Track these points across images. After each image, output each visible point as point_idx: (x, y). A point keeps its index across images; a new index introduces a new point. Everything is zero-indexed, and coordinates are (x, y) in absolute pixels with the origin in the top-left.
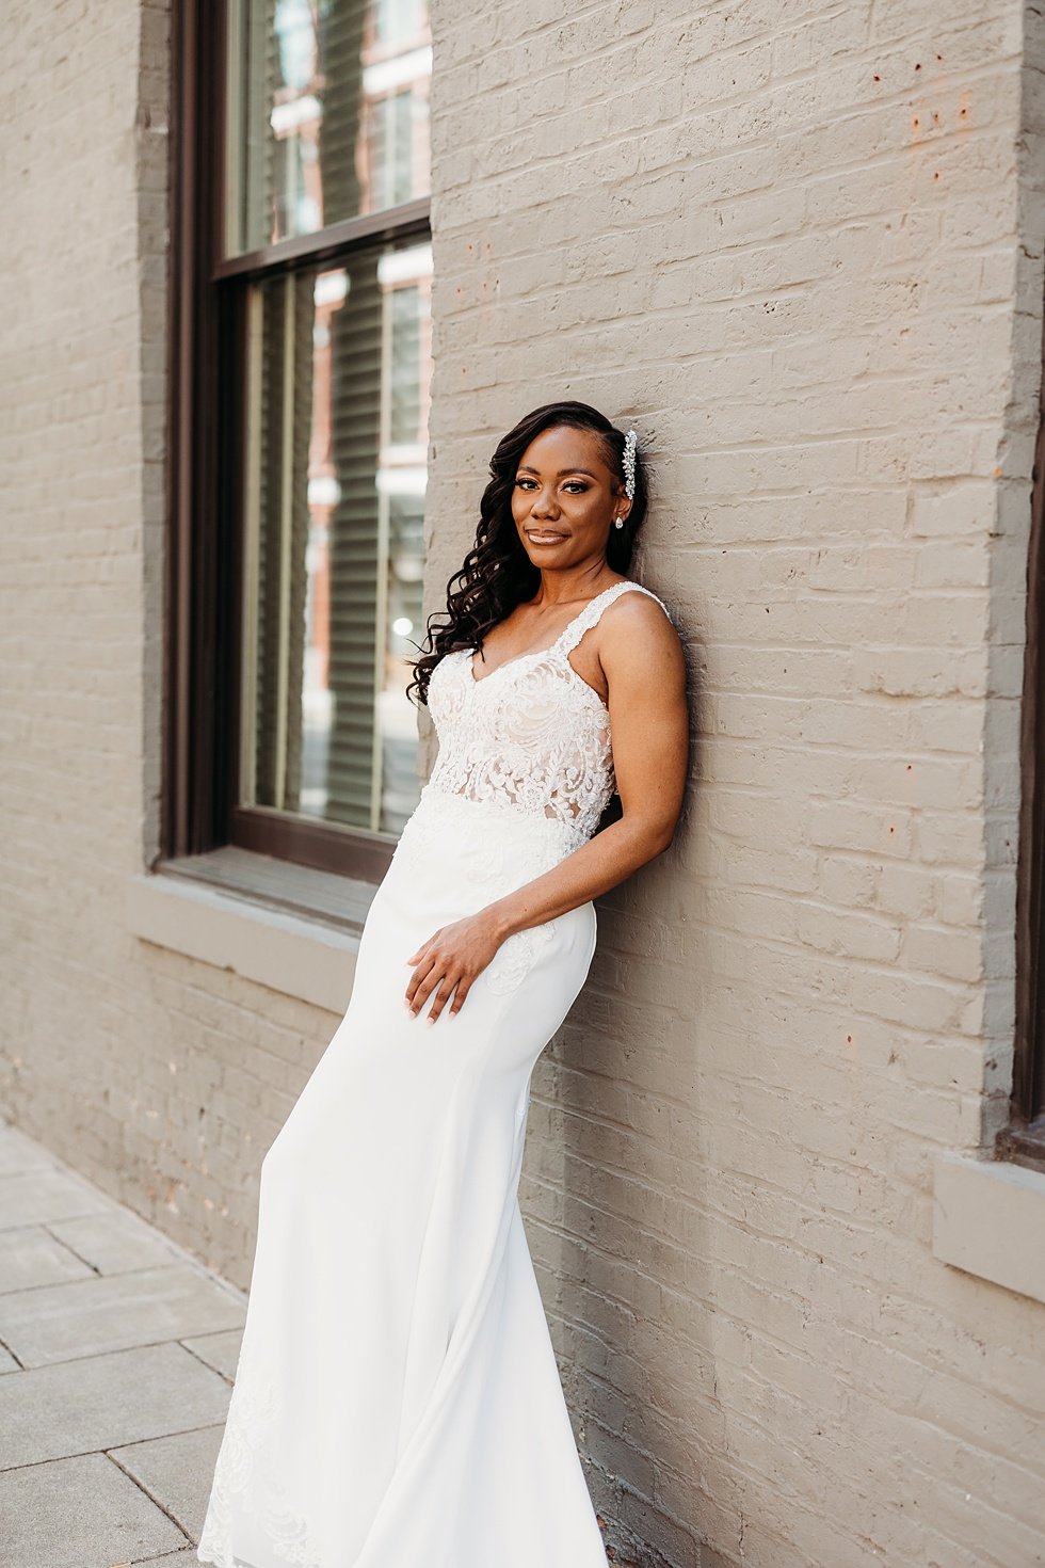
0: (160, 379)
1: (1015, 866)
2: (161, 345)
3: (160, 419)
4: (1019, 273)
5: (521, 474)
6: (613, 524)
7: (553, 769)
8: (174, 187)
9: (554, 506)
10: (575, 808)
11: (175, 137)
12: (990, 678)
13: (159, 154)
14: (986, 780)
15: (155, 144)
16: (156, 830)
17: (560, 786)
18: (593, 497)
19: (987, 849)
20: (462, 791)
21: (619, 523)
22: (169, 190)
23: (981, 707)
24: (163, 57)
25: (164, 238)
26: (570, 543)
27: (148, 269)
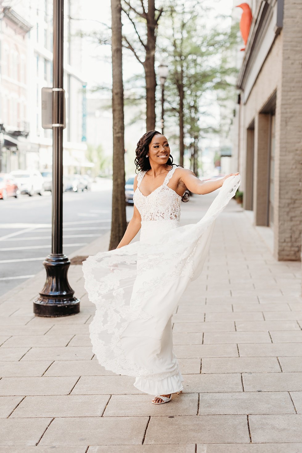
7: (170, 209)
17: (172, 212)
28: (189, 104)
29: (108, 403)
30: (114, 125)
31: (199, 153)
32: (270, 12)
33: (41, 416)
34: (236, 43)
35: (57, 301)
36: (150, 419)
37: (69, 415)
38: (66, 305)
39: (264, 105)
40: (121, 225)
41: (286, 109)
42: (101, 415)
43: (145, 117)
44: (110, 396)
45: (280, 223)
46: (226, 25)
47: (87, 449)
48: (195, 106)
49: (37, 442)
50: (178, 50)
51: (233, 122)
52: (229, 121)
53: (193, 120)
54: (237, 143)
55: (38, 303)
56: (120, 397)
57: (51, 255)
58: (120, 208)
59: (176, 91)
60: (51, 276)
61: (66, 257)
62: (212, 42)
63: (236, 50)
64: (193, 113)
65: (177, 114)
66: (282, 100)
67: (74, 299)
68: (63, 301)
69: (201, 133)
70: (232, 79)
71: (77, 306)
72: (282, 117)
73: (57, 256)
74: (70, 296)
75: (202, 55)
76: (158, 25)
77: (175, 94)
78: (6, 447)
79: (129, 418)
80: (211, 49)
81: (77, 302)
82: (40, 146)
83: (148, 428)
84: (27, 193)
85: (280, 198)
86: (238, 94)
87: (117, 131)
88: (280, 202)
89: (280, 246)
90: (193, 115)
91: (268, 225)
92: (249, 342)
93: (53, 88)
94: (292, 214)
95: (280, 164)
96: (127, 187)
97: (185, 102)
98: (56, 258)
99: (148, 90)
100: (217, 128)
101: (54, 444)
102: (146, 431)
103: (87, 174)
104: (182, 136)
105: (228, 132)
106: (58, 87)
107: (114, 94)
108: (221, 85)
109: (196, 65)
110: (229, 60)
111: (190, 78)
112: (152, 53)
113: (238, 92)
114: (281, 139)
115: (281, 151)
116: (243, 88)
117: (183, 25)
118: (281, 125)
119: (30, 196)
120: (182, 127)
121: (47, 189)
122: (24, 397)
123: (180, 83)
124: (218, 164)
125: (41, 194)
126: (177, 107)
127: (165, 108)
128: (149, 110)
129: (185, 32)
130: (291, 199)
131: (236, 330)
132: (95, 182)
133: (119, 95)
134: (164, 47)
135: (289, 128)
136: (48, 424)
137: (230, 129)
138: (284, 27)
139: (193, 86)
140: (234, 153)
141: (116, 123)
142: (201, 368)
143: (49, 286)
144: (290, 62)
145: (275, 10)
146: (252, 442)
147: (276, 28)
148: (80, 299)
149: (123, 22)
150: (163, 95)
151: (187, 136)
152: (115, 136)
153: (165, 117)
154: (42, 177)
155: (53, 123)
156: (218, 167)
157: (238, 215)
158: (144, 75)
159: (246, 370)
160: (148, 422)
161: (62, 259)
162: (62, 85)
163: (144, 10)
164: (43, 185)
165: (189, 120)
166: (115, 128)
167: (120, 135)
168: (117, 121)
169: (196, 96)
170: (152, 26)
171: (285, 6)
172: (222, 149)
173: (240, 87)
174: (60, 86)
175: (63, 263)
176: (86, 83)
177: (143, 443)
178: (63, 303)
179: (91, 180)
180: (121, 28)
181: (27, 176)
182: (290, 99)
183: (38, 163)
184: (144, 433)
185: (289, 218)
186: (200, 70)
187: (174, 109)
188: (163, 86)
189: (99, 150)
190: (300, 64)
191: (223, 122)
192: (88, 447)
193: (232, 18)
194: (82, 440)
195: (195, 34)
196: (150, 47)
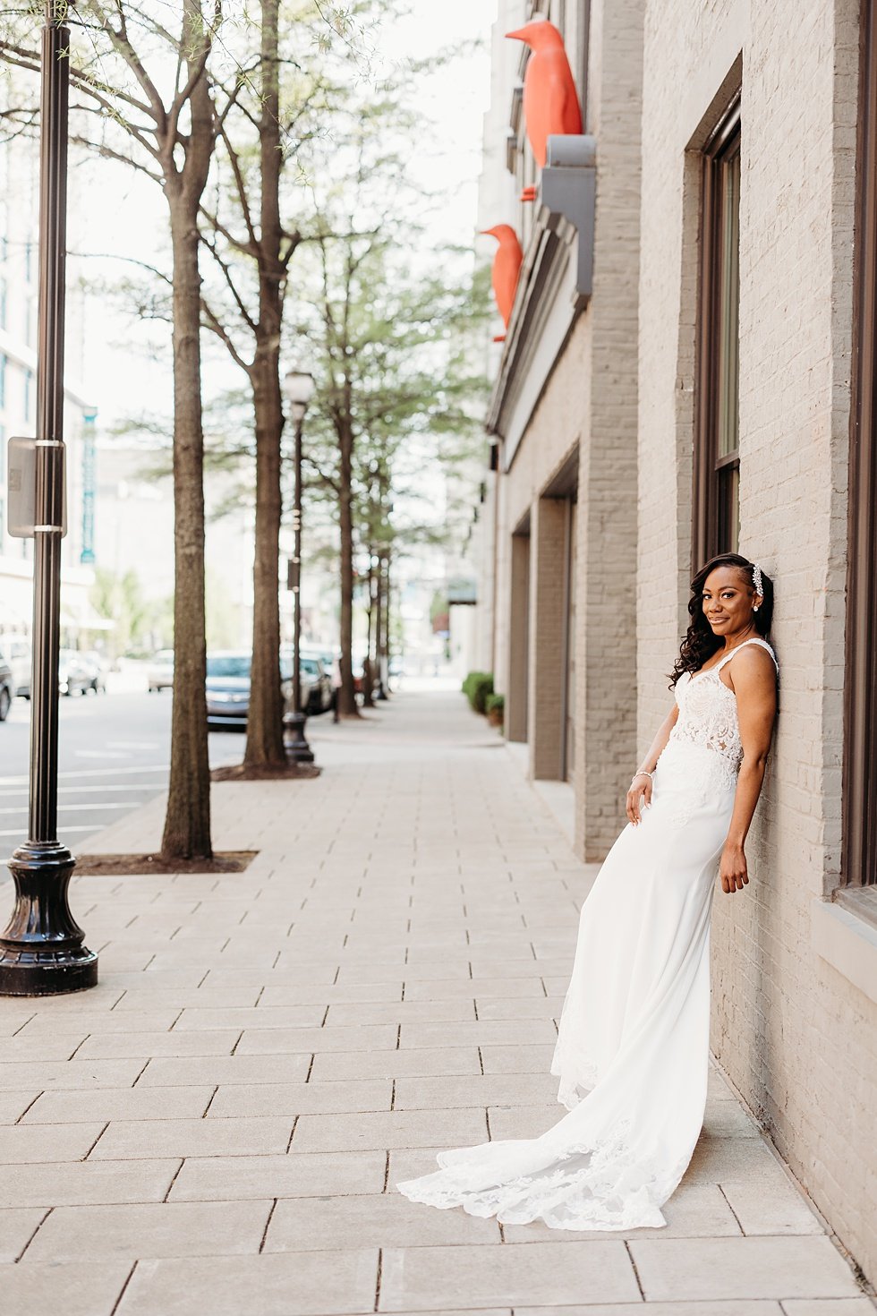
0: (688, 525)
1: (841, 767)
2: (689, 507)
3: (689, 547)
4: (832, 500)
5: (704, 592)
6: (753, 609)
7: (711, 726)
8: (697, 420)
9: (719, 606)
10: (723, 746)
11: (697, 393)
12: (824, 680)
13: (690, 401)
14: (823, 727)
15: (686, 398)
17: (715, 735)
18: (737, 598)
19: (824, 758)
21: (756, 609)
22: (694, 422)
23: (822, 693)
24: (692, 350)
25: (692, 448)
26: (730, 621)
27: (682, 465)
28: (364, 466)
29: (177, 1174)
30: (179, 525)
31: (393, 594)
32: (562, 255)
33: (21, 1205)
34: (487, 315)
35: (43, 957)
36: (275, 1203)
37: (86, 1202)
38: (65, 967)
39: (551, 478)
40: (196, 775)
41: (600, 490)
42: (163, 1199)
43: (251, 500)
44: (181, 1160)
45: (589, 769)
46: (460, 271)
47: (135, 1267)
48: (382, 471)
49: (17, 1255)
50: (339, 329)
51: (480, 514)
52: (468, 514)
53: (377, 509)
54: (489, 570)
56: (205, 1162)
57: (28, 845)
58: (192, 734)
59: (331, 435)
60: (26, 896)
61: (66, 850)
62: (424, 312)
63: (487, 335)
64: (377, 491)
65: (335, 495)
66: (592, 468)
67: (83, 953)
68: (58, 957)
69: (398, 543)
70: (477, 408)
71: (93, 965)
72: (590, 510)
73: (42, 847)
74: (74, 944)
75: (399, 343)
76: (287, 272)
77: (328, 442)
79: (227, 1202)
80: (423, 328)
81: (91, 958)
83: (271, 1221)
85: (588, 709)
86: (492, 446)
87: (186, 540)
88: (588, 718)
89: (589, 826)
90: (376, 496)
91: (565, 778)
92: (507, 1043)
93: (37, 438)
94: (618, 747)
95: (588, 625)
96: (210, 681)
97: (355, 462)
98: (40, 850)
99: (259, 435)
100: (439, 532)
101: (58, 1259)
102: (267, 1227)
103: (94, 648)
104: (348, 552)
105: (466, 542)
106: (50, 438)
107: (179, 448)
108: (442, 422)
109: (383, 369)
110: (469, 357)
111: (367, 400)
112: (273, 344)
113: (493, 440)
114: (589, 563)
115: (589, 592)
116: (502, 431)
117: (351, 269)
118: (589, 530)
120: (347, 526)
123: (344, 415)
124: (441, 624)
126: (335, 475)
127: (304, 478)
128: (265, 486)
129: (355, 285)
130: (616, 708)
131: (477, 1019)
133: (193, 452)
134: (302, 322)
135: (608, 536)
136: (41, 1221)
137: (470, 533)
138: (595, 294)
139: (377, 424)
140: (483, 595)
141: (183, 521)
142: (393, 1099)
143: (23, 919)
144: (611, 377)
145: (573, 252)
146: (506, 1241)
147: (577, 297)
149: (203, 271)
150: (299, 445)
151: (361, 549)
152: (181, 552)
153: (304, 501)
155: (36, 525)
156: (443, 634)
157: (489, 754)
158: (250, 393)
159: (497, 1102)
160: (272, 1211)
161: (54, 852)
162: (59, 433)
163: (252, 235)
165: (366, 511)
166: (182, 532)
167: (193, 550)
168: (185, 515)
169: (384, 447)
170: (274, 276)
171: (597, 244)
172: (451, 586)
173: (496, 429)
174: (54, 436)
175: (57, 863)
176: (96, 408)
177: (260, 1250)
178: (58, 962)
179: (105, 665)
180: (198, 289)
182: (611, 467)
184: (263, 1233)
185: (611, 757)
186: (393, 382)
187: (327, 481)
188: (300, 423)
189: (130, 585)
190: (635, 382)
191: (454, 514)
192: (137, 1262)
193: (475, 254)
194: (122, 1248)
195: (381, 289)
196: (268, 326)
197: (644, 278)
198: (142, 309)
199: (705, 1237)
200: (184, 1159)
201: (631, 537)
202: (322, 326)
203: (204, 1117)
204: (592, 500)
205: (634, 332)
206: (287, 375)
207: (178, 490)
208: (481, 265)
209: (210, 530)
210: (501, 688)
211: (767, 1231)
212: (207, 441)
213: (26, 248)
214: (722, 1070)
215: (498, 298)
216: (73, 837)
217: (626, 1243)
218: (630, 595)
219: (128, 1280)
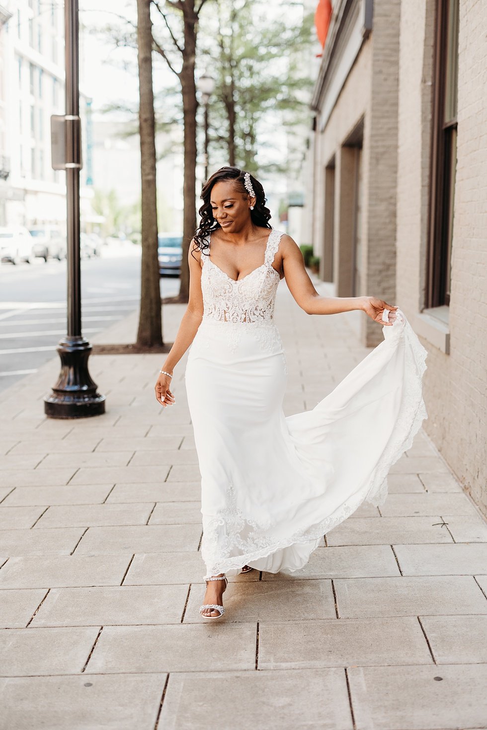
0: (428, 161)
2: (428, 150)
3: (427, 172)
8: (433, 101)
9: (224, 213)
11: (433, 85)
13: (429, 91)
15: (427, 88)
16: (423, 300)
20: (245, 320)
22: (431, 102)
24: (431, 61)
25: (430, 117)
27: (424, 127)
28: (242, 131)
29: (153, 511)
30: (143, 163)
32: (355, 8)
33: (72, 526)
34: (310, 42)
35: (76, 398)
37: (106, 524)
38: (88, 403)
39: (348, 135)
40: (154, 301)
41: (376, 141)
42: (146, 523)
44: (154, 504)
46: (295, 17)
47: (133, 557)
48: (252, 133)
49: (71, 551)
50: (227, 51)
51: (306, 156)
52: (299, 156)
53: (250, 154)
54: (311, 186)
55: (51, 400)
56: (167, 505)
57: (67, 338)
59: (224, 113)
60: (67, 366)
61: (87, 341)
62: (275, 41)
63: (311, 54)
64: (249, 143)
65: (225, 145)
66: (372, 129)
67: (98, 396)
68: (84, 398)
69: (260, 172)
70: (304, 96)
71: (102, 404)
72: (371, 152)
73: (74, 340)
74: (92, 391)
75: (261, 59)
76: (198, 19)
77: (222, 116)
78: (35, 557)
79: (180, 525)
80: (274, 50)
81: (102, 399)
82: (26, 191)
84: (10, 261)
85: (369, 263)
86: (313, 117)
87: (147, 171)
88: (369, 269)
89: (368, 328)
90: (249, 147)
93: (66, 115)
94: (385, 285)
95: (370, 217)
96: (161, 250)
97: (236, 127)
98: (73, 342)
99: (185, 112)
100: (283, 166)
101: (92, 553)
102: (201, 538)
103: (93, 232)
105: (299, 171)
106: (73, 115)
107: (142, 120)
108: (287, 103)
109: (252, 74)
110: (300, 65)
111: (242, 92)
112: (191, 60)
113: (313, 114)
114: (370, 183)
115: (370, 199)
116: (320, 109)
117: (234, 16)
118: (370, 164)
119: (14, 264)
121: (39, 254)
122: (48, 507)
123: (230, 100)
124: (284, 217)
125: (29, 261)
126: (226, 134)
127: (210, 136)
128: (188, 141)
129: (236, 26)
130: (384, 263)
132: (106, 244)
133: (149, 122)
134: (207, 47)
135: (381, 167)
136: (83, 534)
137: (301, 168)
138: (374, 29)
139: (248, 106)
140: (308, 201)
141: (145, 161)
143: (65, 379)
144: (383, 77)
145: (362, 5)
146: (328, 546)
147: (364, 31)
148: (106, 395)
149: (152, 19)
150: (207, 118)
152: (145, 178)
153: (209, 149)
154: (31, 237)
155: (66, 163)
156: (285, 222)
158: (180, 88)
161: (80, 343)
162: (78, 111)
164: (33, 248)
165: (243, 154)
166: (145, 167)
167: (150, 177)
168: (146, 158)
169: (252, 118)
170: (190, 21)
172: (291, 196)
173: (316, 108)
174: (75, 113)
175: (82, 348)
176: (91, 99)
177: (198, 550)
178: (84, 401)
179: (100, 241)
180: (150, 29)
181: (10, 236)
182: (382, 128)
183: (24, 217)
184: (200, 541)
186: (258, 81)
187: (221, 138)
188: (207, 106)
189: (112, 197)
190: (398, 80)
191: (292, 156)
192: (134, 555)
193: (304, 6)
194: (126, 548)
195: (250, 28)
196: (189, 51)
197: (403, 19)
198: (118, 41)
199: (434, 544)
200: (156, 503)
201: (394, 168)
202: (219, 50)
203: (165, 481)
204: (372, 147)
205: (397, 51)
206: (200, 78)
207: (142, 144)
208: (307, 13)
209: (159, 165)
210: (318, 253)
211: (467, 541)
212: (157, 116)
213: (51, 7)
214: (442, 458)
215: (319, 33)
216: (90, 335)
217: (392, 546)
218: (392, 201)
219: (130, 564)
